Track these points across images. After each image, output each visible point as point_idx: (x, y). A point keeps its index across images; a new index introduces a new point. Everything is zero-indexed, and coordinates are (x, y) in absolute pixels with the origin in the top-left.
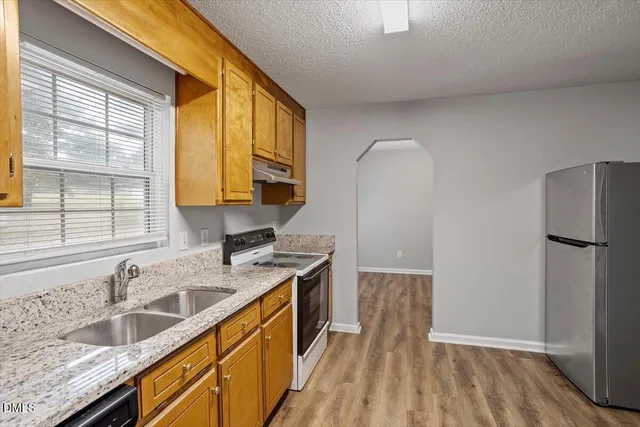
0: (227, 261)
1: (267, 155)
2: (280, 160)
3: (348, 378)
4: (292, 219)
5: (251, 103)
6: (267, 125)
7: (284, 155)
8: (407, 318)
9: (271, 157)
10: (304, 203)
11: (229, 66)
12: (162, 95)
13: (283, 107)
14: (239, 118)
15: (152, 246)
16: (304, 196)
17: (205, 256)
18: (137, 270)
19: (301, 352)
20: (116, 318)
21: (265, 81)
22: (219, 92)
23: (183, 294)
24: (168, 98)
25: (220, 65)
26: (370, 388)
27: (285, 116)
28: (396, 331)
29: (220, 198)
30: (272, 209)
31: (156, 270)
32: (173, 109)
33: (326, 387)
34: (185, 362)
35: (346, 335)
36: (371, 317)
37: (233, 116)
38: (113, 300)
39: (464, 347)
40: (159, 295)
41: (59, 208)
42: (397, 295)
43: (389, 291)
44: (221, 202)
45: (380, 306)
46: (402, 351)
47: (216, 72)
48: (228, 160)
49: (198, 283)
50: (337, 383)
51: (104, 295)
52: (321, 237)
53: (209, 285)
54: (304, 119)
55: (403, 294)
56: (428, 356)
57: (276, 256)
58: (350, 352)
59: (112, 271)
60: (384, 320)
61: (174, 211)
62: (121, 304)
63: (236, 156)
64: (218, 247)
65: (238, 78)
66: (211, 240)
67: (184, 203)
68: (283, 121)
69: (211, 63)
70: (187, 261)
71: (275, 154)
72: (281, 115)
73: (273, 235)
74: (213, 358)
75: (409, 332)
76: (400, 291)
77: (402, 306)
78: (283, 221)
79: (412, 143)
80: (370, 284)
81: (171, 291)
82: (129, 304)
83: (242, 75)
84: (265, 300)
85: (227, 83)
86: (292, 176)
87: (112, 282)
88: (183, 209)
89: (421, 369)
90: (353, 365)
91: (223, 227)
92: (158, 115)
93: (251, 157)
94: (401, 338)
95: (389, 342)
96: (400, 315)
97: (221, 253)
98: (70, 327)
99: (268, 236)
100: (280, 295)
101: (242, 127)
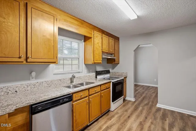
0: (96, 77)
1: (106, 51)
2: (110, 52)
3: (126, 111)
4: (116, 68)
5: (101, 39)
6: (106, 44)
7: (111, 51)
8: (152, 99)
9: (107, 52)
10: (119, 63)
11: (95, 32)
12: (81, 40)
13: (111, 38)
14: (98, 43)
15: (79, 72)
16: (119, 61)
17: (91, 76)
18: (75, 77)
19: (113, 101)
20: (71, 85)
21: (105, 33)
22: (93, 38)
23: (84, 83)
24: (83, 41)
25: (93, 32)
26: (132, 114)
27: (112, 41)
28: (146, 102)
29: (93, 62)
30: (110, 65)
31: (80, 78)
32: (84, 43)
33: (119, 112)
34: (81, 94)
35: (130, 101)
36: (140, 98)
37: (96, 43)
38: (71, 82)
39: (168, 110)
40: (80, 83)
41: (63, 64)
42: (151, 93)
43: (149, 91)
44: (93, 63)
45: (144, 95)
46: (146, 108)
47: (92, 34)
48: (95, 54)
49: (88, 81)
50: (123, 111)
51: (70, 81)
52: (123, 73)
53: (90, 82)
54: (119, 40)
55: (154, 93)
56: (154, 110)
57: (110, 77)
58: (130, 105)
59: (71, 77)
60: (143, 99)
61: (84, 65)
62: (73, 83)
63: (97, 52)
64: (94, 74)
65: (98, 34)
66: (92, 72)
67: (86, 63)
68: (111, 42)
69: (91, 32)
70: (87, 76)
71: (109, 51)
72: (110, 40)
73: (109, 72)
74: (88, 95)
75: (150, 103)
76: (153, 92)
77: (151, 96)
78: (113, 68)
79: (151, 45)
80: (143, 89)
81: (82, 82)
82: (74, 83)
83: (99, 33)
84: (102, 86)
85: (95, 36)
86: (114, 56)
87: (71, 79)
88: (86, 65)
89: (150, 113)
90: (129, 108)
91: (96, 69)
92: (81, 44)
93: (101, 52)
94: (147, 104)
95: (142, 105)
96: (150, 98)
97: (95, 75)
98: (64, 86)
99: (108, 72)
100: (107, 85)
101: (99, 45)
